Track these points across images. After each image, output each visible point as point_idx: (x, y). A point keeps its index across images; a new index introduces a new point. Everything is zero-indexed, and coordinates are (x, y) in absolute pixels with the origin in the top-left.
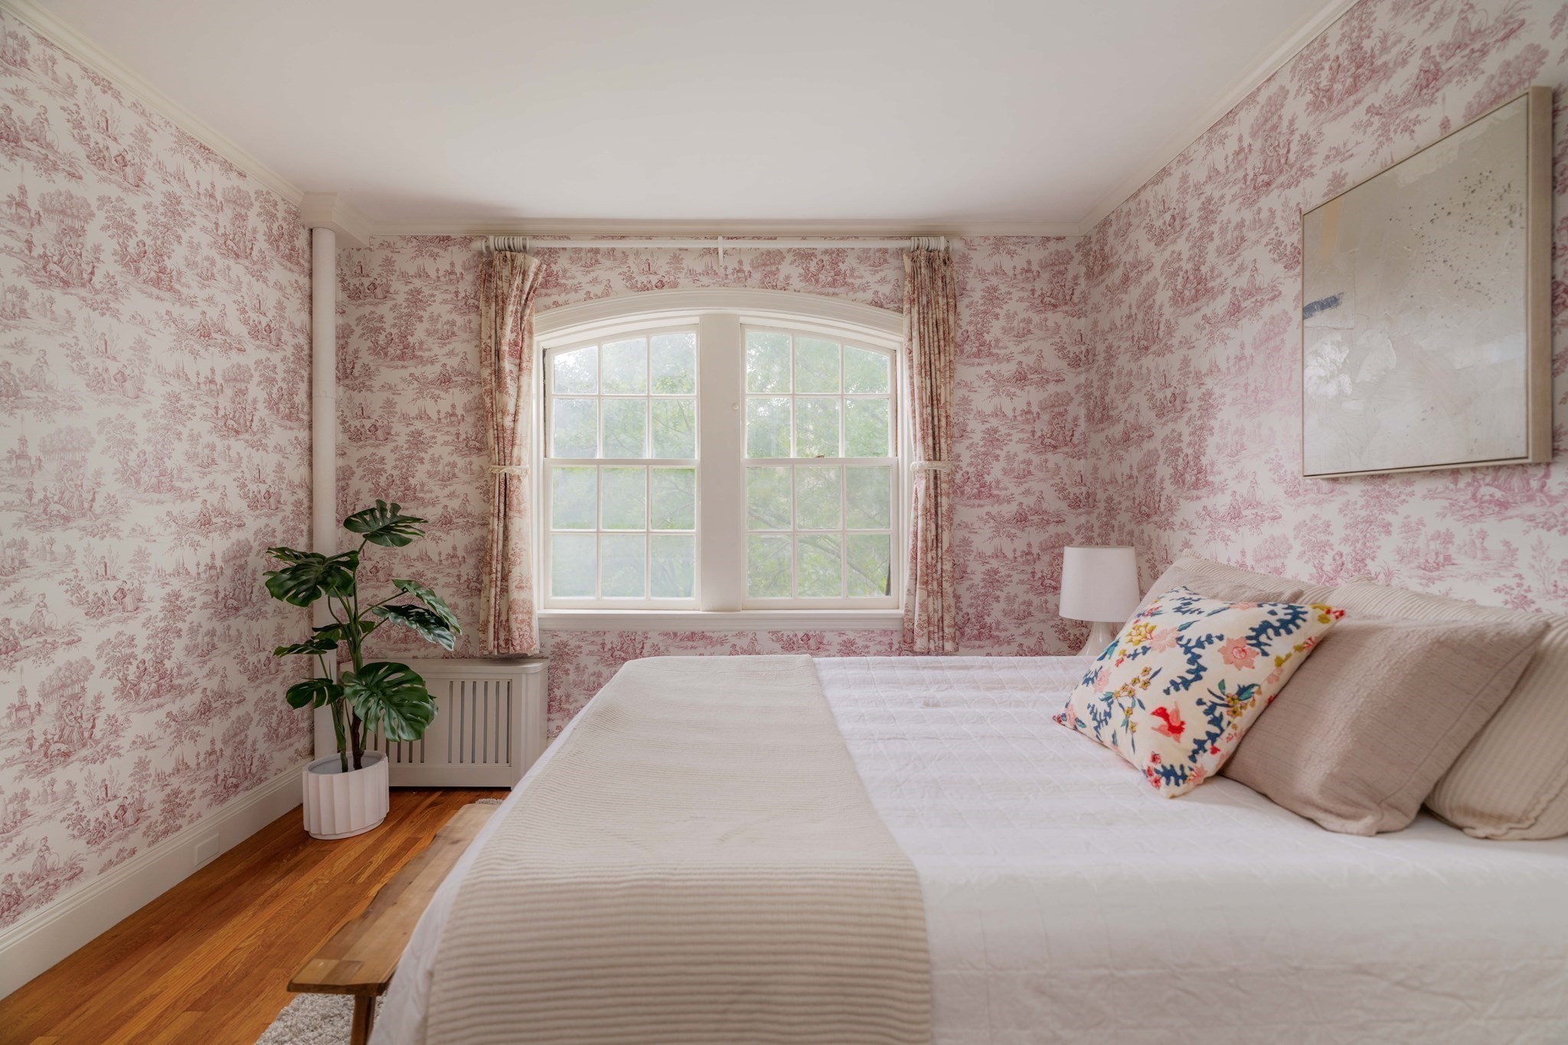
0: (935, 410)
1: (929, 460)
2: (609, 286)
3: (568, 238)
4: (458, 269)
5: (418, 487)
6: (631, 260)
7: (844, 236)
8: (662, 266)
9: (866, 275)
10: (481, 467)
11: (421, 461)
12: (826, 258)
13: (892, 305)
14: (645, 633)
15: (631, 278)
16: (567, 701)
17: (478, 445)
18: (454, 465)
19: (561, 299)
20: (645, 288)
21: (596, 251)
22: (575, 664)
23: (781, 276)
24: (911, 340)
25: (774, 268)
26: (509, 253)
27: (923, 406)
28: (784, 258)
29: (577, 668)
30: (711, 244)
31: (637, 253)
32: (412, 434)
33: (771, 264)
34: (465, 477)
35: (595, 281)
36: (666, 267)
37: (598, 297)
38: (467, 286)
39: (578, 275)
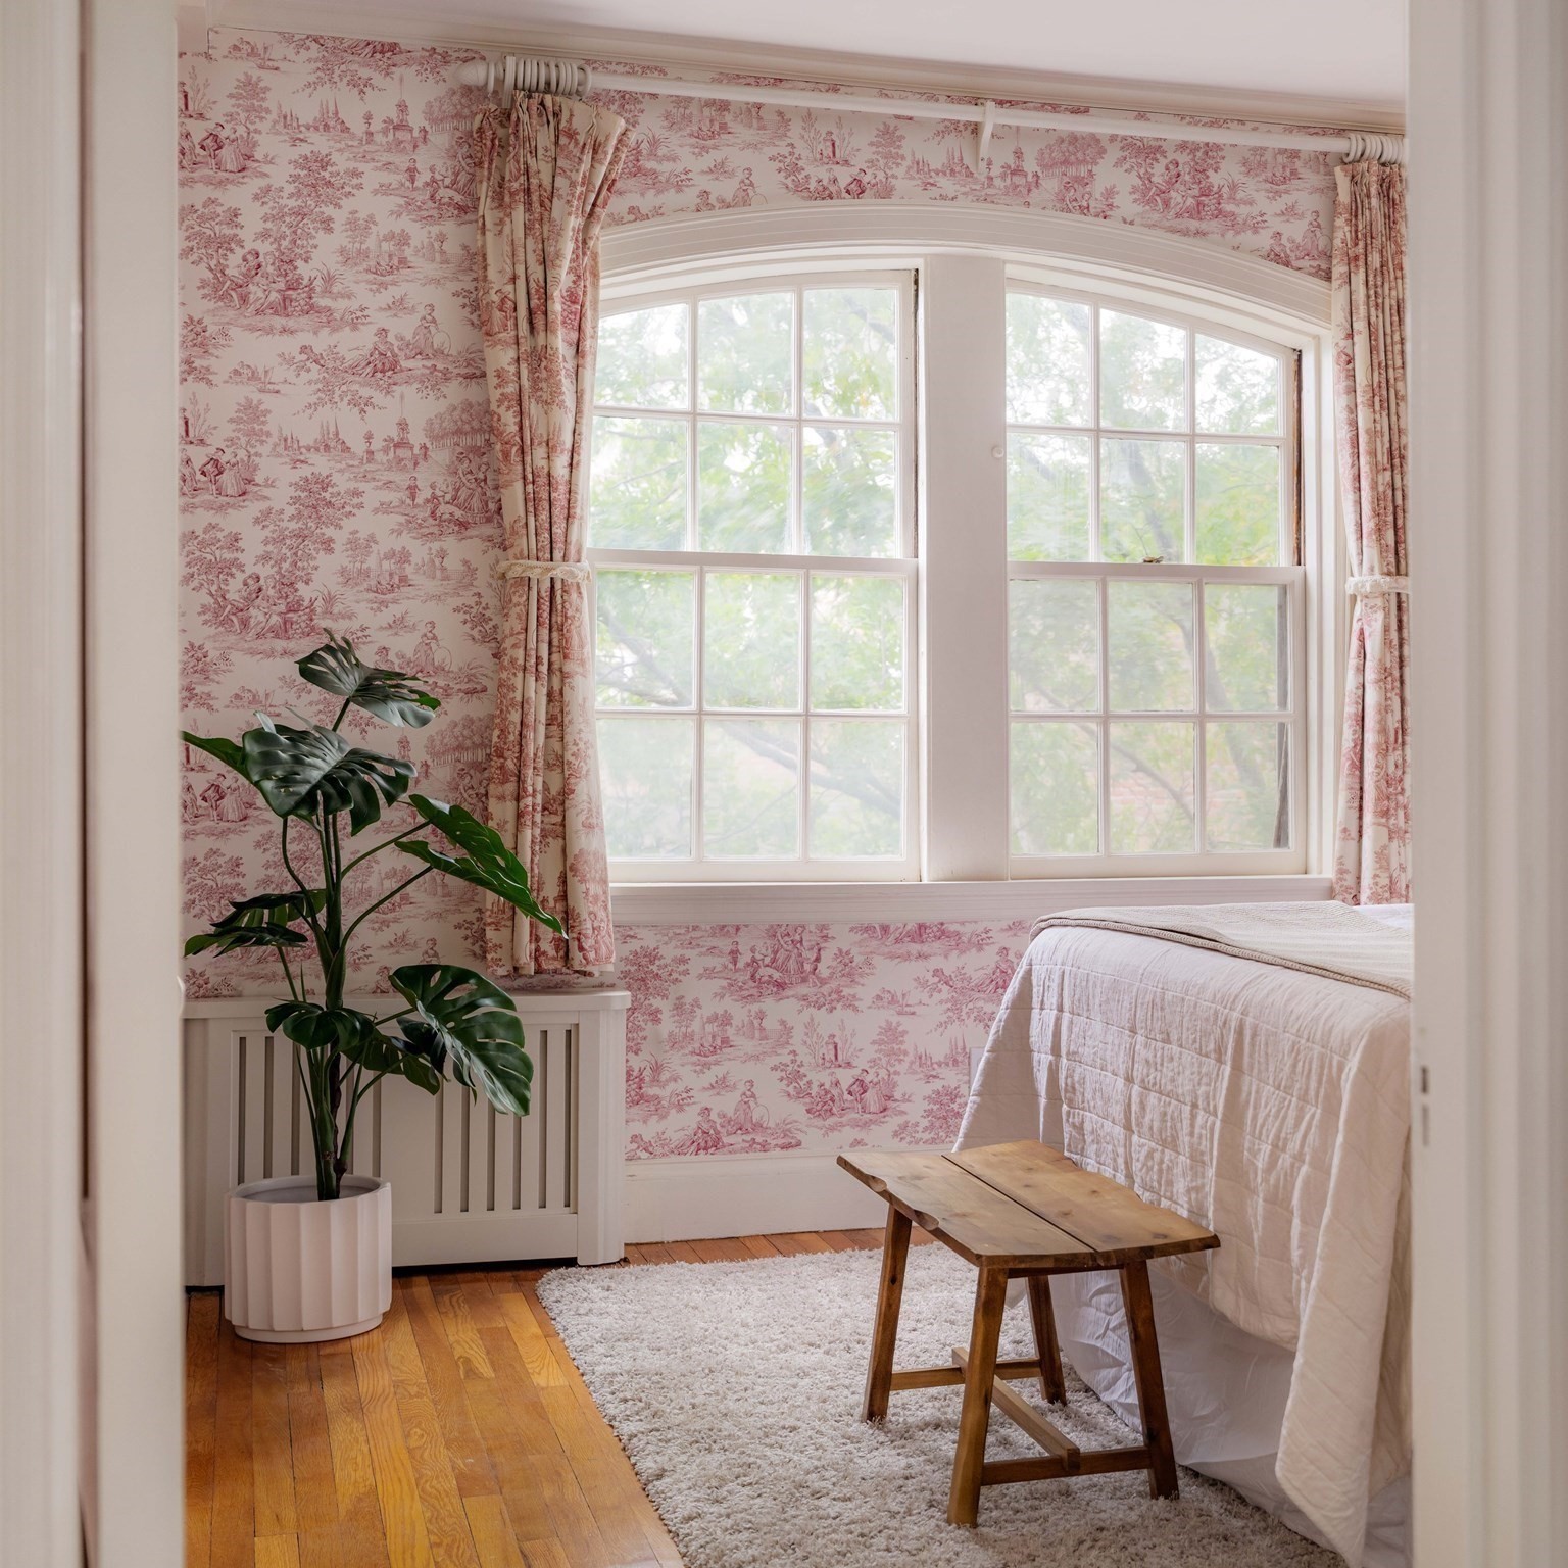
0: (1398, 477)
1: (1389, 574)
2: (748, 184)
3: (662, 72)
4: (416, 120)
5: (319, 604)
6: (796, 129)
7: (1218, 120)
8: (861, 149)
9: (1256, 198)
10: (466, 563)
11: (327, 545)
12: (1183, 158)
13: (1306, 263)
14: (823, 927)
15: (795, 169)
16: (655, 1080)
17: (458, 514)
18: (404, 558)
19: (647, 202)
20: (825, 194)
21: (723, 106)
22: (672, 997)
23: (1098, 188)
24: (1351, 336)
25: (1083, 171)
26: (544, 96)
27: (1377, 469)
28: (1102, 152)
29: (679, 1007)
30: (967, 114)
31: (809, 116)
32: (306, 484)
33: (1080, 162)
34: (431, 586)
35: (719, 170)
36: (867, 153)
37: (726, 205)
38: (436, 157)
39: (682, 154)
